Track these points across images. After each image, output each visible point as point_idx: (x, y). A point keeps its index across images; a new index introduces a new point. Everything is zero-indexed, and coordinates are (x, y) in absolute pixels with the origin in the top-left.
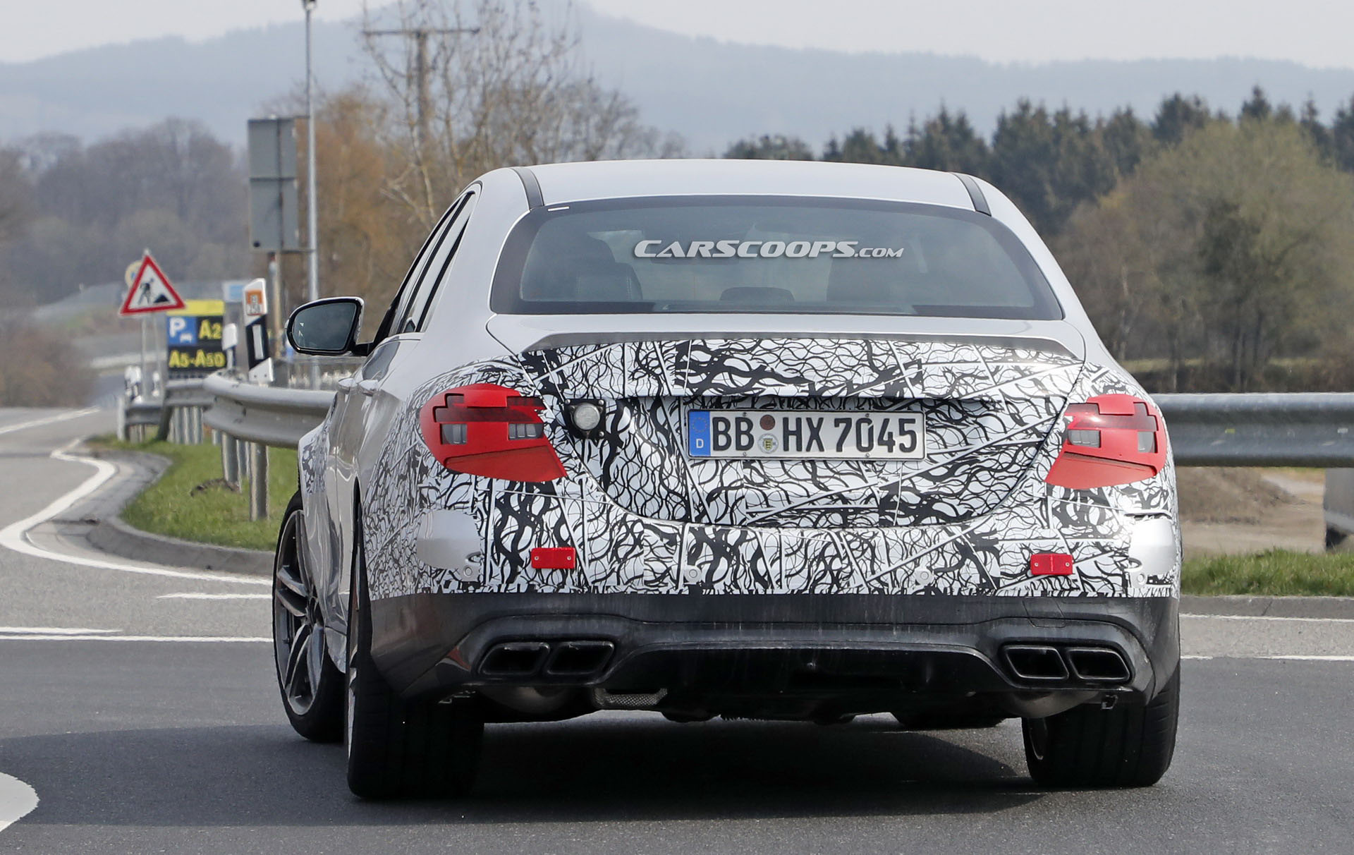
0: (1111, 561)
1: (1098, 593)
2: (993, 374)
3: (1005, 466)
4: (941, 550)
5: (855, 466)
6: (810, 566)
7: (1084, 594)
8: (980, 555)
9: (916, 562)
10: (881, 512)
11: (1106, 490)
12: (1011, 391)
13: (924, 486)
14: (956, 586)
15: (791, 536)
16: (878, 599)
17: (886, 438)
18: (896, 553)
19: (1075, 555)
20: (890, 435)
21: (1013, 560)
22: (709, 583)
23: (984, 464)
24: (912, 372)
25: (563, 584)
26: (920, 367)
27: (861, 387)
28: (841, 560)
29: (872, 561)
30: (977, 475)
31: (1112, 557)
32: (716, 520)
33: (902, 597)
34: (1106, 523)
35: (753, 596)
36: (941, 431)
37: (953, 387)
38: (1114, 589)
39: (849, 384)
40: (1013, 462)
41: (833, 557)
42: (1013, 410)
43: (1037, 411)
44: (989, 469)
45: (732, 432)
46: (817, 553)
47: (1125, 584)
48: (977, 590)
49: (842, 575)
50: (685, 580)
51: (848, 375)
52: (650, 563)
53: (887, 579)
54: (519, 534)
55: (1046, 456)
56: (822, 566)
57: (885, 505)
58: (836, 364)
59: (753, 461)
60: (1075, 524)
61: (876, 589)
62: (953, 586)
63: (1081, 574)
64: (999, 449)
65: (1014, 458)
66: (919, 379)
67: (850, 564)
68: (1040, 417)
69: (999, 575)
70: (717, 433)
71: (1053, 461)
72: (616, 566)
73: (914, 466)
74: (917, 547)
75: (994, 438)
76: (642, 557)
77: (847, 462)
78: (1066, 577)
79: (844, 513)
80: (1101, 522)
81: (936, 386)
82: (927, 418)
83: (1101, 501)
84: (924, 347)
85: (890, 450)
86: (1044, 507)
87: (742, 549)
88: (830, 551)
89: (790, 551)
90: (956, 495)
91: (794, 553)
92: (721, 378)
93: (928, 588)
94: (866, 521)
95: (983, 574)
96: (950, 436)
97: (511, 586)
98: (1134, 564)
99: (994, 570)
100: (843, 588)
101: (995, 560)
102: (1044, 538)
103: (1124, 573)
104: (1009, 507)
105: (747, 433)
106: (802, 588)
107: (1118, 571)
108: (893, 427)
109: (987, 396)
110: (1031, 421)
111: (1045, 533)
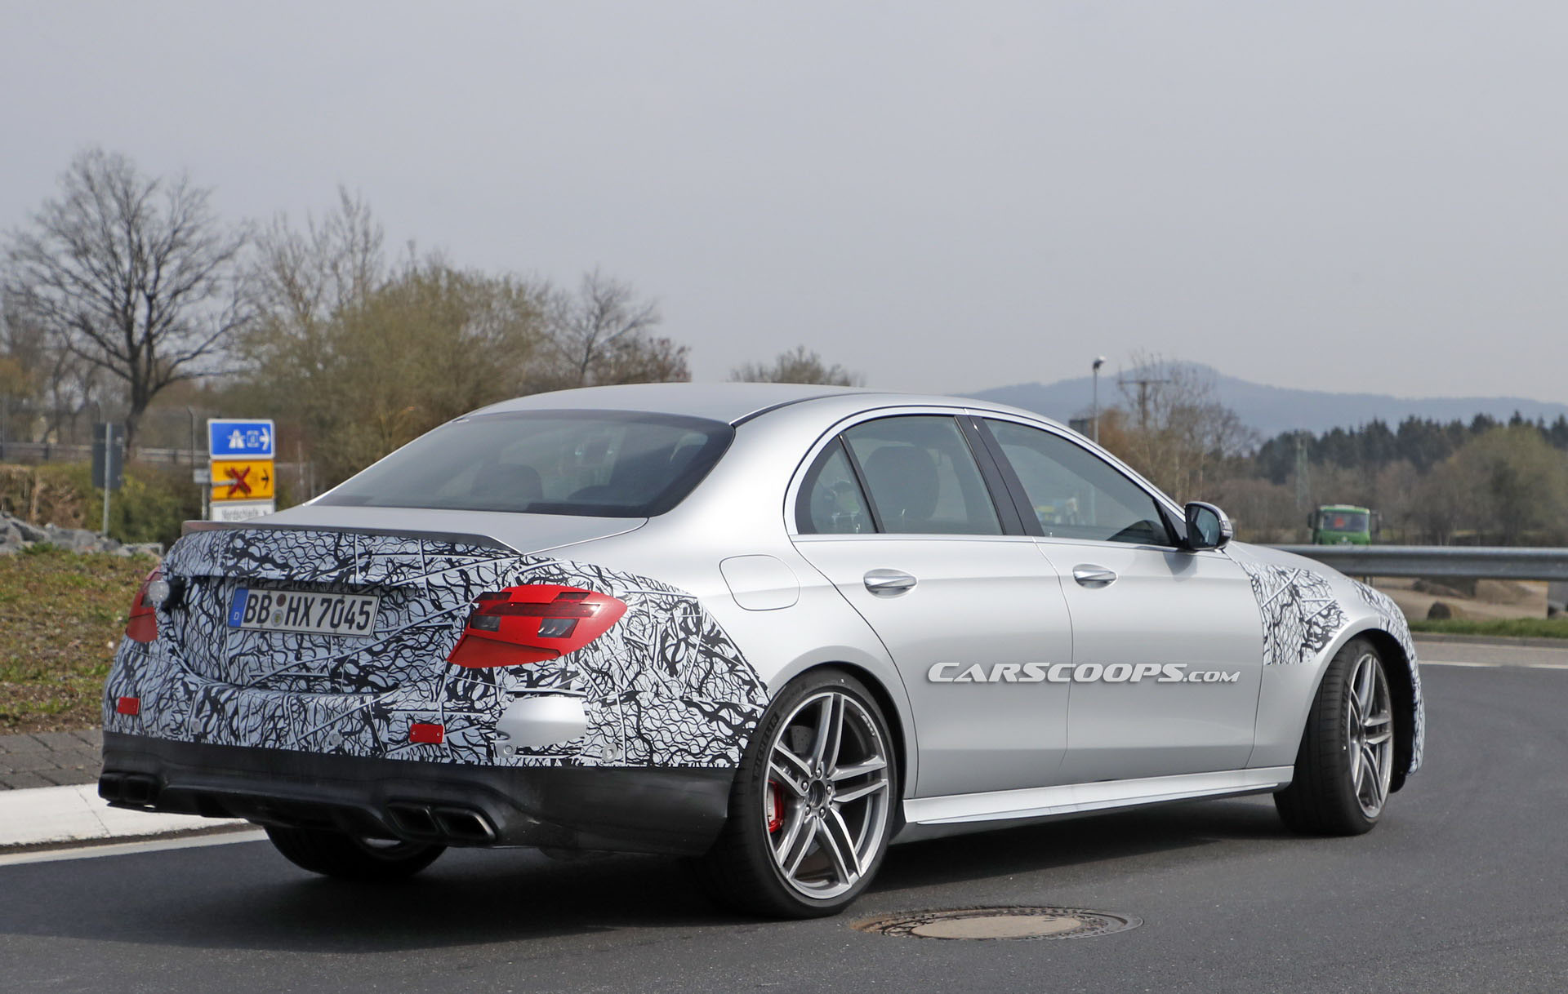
0: (477, 733)
1: (465, 761)
2: (426, 565)
3: (423, 645)
4: (350, 716)
5: (327, 640)
6: (265, 724)
7: (454, 761)
8: (376, 722)
9: (332, 726)
10: (332, 682)
11: (496, 670)
12: (437, 580)
13: (365, 658)
14: (357, 748)
15: (259, 696)
16: (304, 756)
17: (350, 617)
18: (320, 716)
19: (448, 726)
20: (354, 614)
21: (399, 728)
22: (205, 734)
23: (407, 643)
24: (361, 562)
25: (132, 729)
26: (370, 558)
27: (323, 572)
28: (285, 720)
29: (304, 723)
30: (402, 652)
31: (478, 729)
32: (235, 681)
33: (320, 755)
34: (485, 699)
35: (229, 748)
36: (387, 612)
37: (389, 575)
38: (478, 758)
39: (316, 569)
40: (430, 642)
41: (280, 717)
42: (434, 596)
43: (456, 598)
44: (411, 647)
45: (258, 608)
46: (271, 714)
47: (490, 754)
48: (371, 752)
49: (283, 733)
50: (192, 731)
51: (317, 562)
52: (175, 715)
53: (310, 738)
54: (120, 683)
55: (451, 638)
56: (271, 725)
57: (335, 674)
58: (312, 552)
59: (266, 633)
60: (458, 698)
61: (304, 747)
62: (355, 748)
63: (450, 743)
64: (417, 630)
65: (431, 639)
66: (365, 568)
67: (289, 724)
68: (458, 603)
69: (386, 740)
70: (249, 607)
71: (456, 642)
72: (157, 715)
73: (363, 641)
74: (335, 712)
75: (416, 620)
76: (171, 709)
77: (323, 636)
78: (438, 745)
79: (307, 679)
80: (479, 699)
81: (376, 575)
82: (382, 601)
83: (489, 678)
84: (379, 540)
85: (350, 628)
86: (440, 682)
87: (227, 706)
88: (279, 713)
89: (254, 710)
90: (386, 669)
91: (257, 712)
92: (244, 564)
93: (339, 749)
94: (322, 688)
95: (376, 739)
96: (392, 617)
97: (113, 727)
98: (502, 737)
99: (384, 736)
100: (283, 745)
101: (386, 727)
102: (427, 710)
103: (489, 743)
104: (414, 681)
105: (267, 609)
106: (258, 742)
107: (483, 742)
108: (357, 609)
109: (413, 583)
110: (448, 606)
111: (431, 706)
